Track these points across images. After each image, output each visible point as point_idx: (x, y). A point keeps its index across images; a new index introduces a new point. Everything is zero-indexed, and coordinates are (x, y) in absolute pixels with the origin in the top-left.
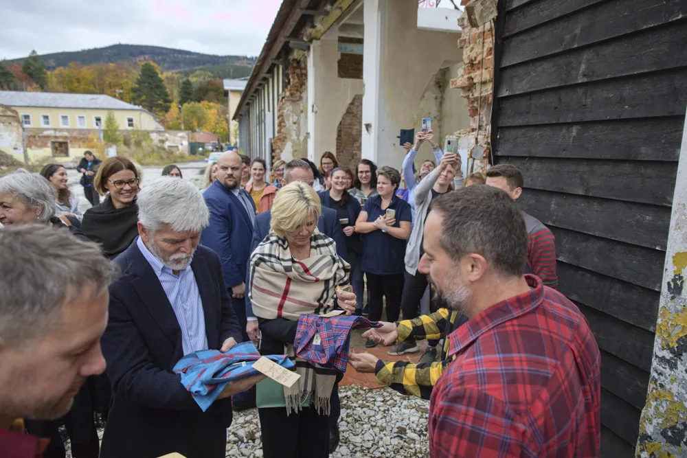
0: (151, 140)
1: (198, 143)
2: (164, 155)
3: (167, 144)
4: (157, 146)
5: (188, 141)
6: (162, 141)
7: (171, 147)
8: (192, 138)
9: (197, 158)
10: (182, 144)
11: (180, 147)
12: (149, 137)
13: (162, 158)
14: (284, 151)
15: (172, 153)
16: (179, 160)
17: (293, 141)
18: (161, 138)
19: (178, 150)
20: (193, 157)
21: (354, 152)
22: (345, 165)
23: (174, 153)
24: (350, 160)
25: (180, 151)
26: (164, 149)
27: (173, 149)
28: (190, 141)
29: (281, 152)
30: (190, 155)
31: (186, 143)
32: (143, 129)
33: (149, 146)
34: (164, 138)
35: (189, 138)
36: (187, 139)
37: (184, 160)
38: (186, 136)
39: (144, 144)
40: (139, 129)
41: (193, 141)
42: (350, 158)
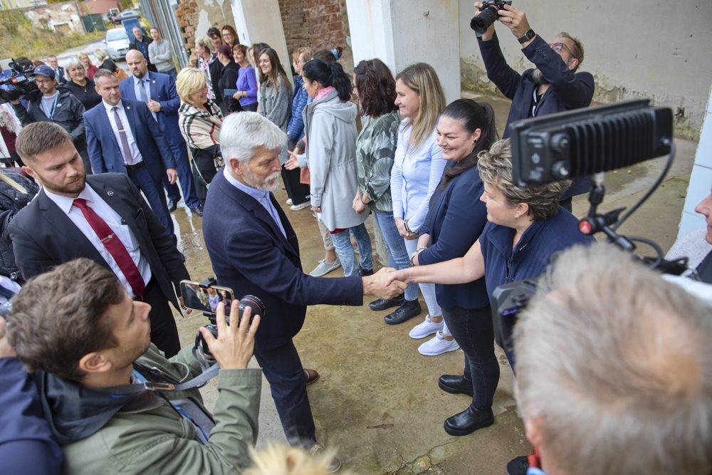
0: (30, 22)
1: (92, 15)
2: (53, 40)
3: (52, 24)
4: (39, 29)
5: (79, 14)
6: (44, 21)
7: (58, 26)
8: (82, 10)
9: (96, 37)
10: (71, 20)
11: (71, 25)
12: (25, 18)
13: (50, 44)
14: (198, 28)
15: (62, 35)
16: (74, 43)
17: (208, 9)
18: (41, 16)
19: (69, 29)
20: (91, 35)
21: (305, 10)
22: (295, 33)
23: (65, 34)
24: (301, 25)
25: (73, 30)
26: (51, 31)
27: (63, 30)
28: (81, 14)
29: (195, 30)
30: (87, 34)
31: (76, 18)
32: (14, 7)
33: (28, 30)
34: (45, 17)
35: (78, 11)
36: (76, 12)
37: (81, 42)
38: (74, 9)
39: (20, 28)
40: (10, 8)
41: (85, 14)
42: (301, 21)
